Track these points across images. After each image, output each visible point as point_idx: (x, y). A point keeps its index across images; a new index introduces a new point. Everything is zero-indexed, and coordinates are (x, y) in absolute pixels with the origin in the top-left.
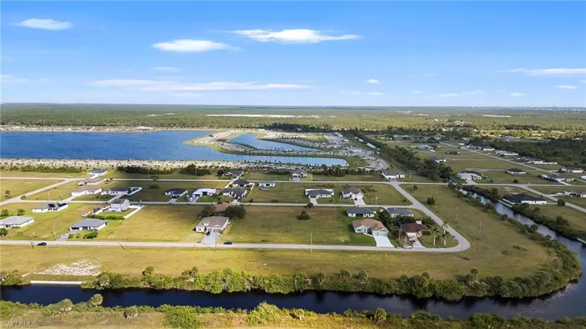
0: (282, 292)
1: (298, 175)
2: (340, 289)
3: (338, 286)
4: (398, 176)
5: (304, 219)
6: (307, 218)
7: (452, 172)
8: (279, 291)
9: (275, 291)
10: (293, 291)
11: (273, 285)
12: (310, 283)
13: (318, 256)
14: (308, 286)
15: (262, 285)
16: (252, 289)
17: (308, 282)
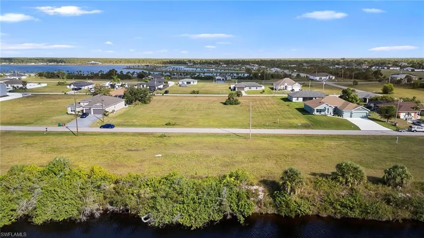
0: (185, 221)
1: (221, 78)
2: (351, 215)
3: (343, 205)
4: (328, 77)
5: (231, 104)
6: (236, 103)
7: (382, 75)
8: (177, 219)
9: (167, 220)
10: (218, 217)
11: (161, 203)
12: (261, 196)
13: (264, 143)
14: (259, 203)
15: (132, 203)
16: (106, 211)
17: (256, 194)
